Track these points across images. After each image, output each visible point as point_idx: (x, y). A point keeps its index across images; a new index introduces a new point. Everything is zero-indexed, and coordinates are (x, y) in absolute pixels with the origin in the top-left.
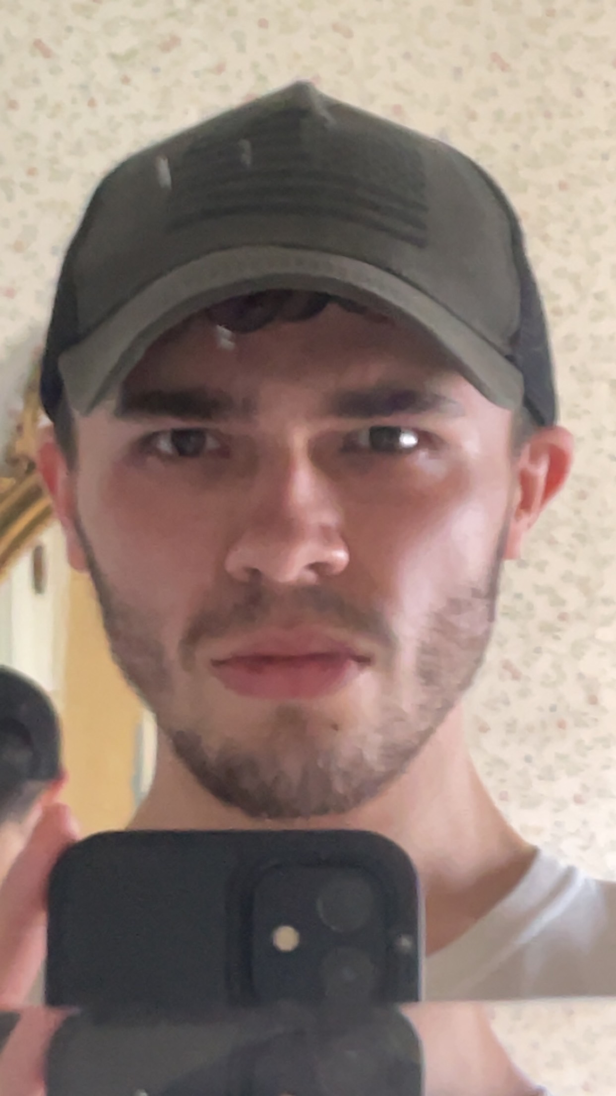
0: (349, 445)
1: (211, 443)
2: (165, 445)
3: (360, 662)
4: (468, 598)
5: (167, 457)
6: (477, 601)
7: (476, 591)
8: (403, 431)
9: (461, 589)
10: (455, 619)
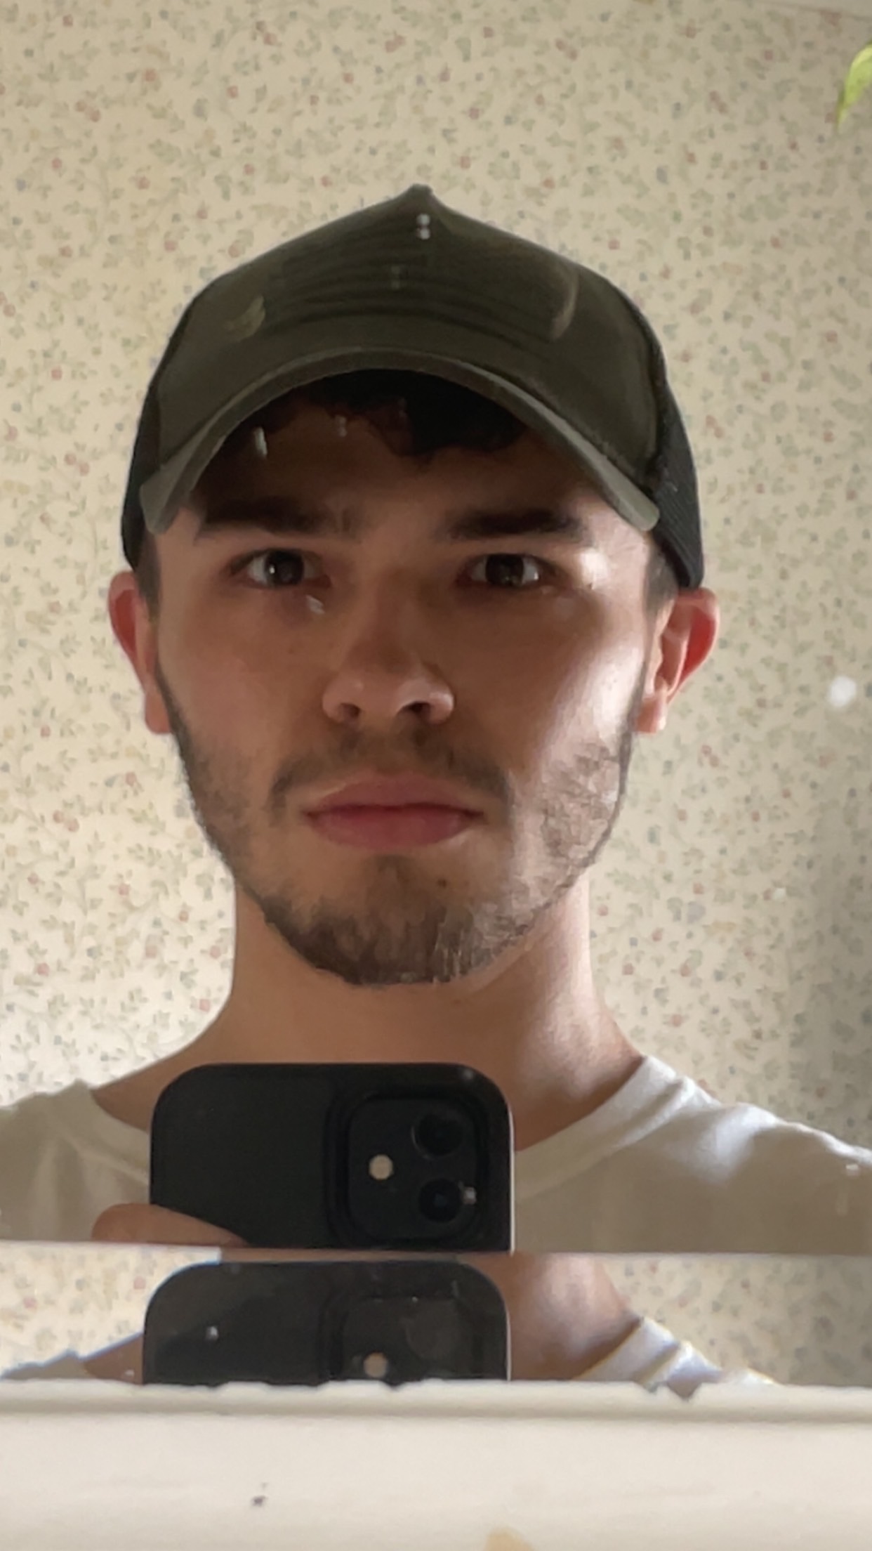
0: (463, 580)
1: (309, 572)
2: (257, 570)
3: (471, 816)
4: (596, 758)
5: (258, 585)
6: (606, 763)
7: (604, 750)
8: (525, 561)
9: (589, 746)
10: (581, 780)
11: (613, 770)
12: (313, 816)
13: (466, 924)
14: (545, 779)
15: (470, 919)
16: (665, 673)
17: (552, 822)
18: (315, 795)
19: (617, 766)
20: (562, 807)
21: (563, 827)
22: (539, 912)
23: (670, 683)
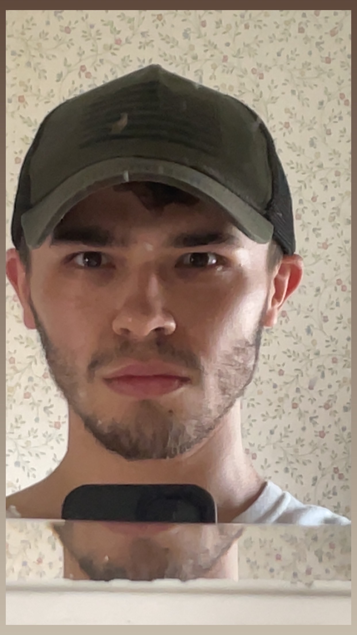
3: (184, 380)
4: (243, 347)
5: (80, 267)
6: (248, 348)
7: (247, 342)
8: (209, 255)
9: (239, 342)
10: (236, 358)
11: (251, 351)
12: (109, 381)
13: (182, 431)
14: (219, 359)
15: (184, 428)
16: (277, 297)
17: (222, 379)
18: (109, 370)
19: (254, 349)
20: (227, 372)
21: (228, 381)
22: (217, 421)
23: (279, 301)
